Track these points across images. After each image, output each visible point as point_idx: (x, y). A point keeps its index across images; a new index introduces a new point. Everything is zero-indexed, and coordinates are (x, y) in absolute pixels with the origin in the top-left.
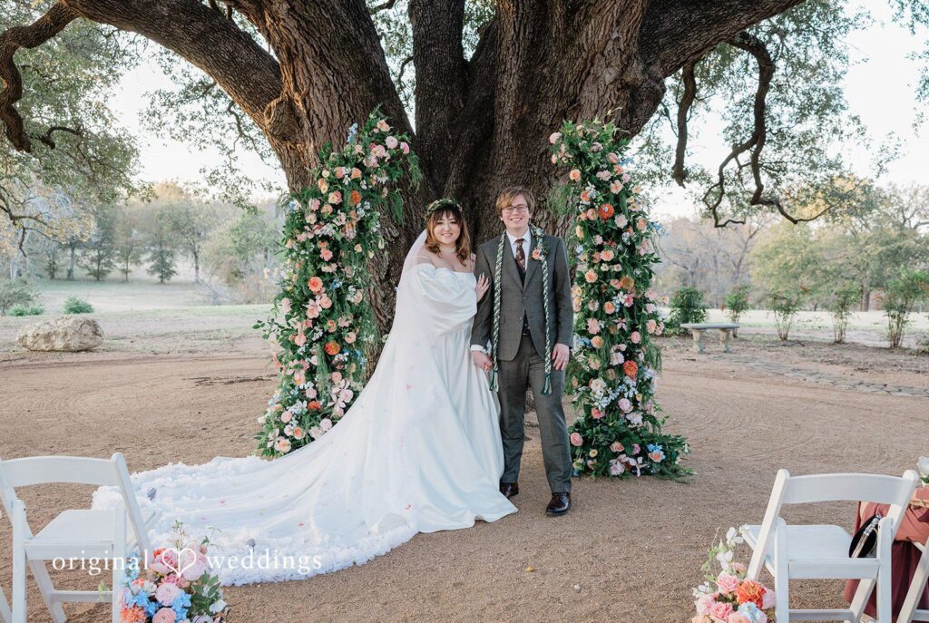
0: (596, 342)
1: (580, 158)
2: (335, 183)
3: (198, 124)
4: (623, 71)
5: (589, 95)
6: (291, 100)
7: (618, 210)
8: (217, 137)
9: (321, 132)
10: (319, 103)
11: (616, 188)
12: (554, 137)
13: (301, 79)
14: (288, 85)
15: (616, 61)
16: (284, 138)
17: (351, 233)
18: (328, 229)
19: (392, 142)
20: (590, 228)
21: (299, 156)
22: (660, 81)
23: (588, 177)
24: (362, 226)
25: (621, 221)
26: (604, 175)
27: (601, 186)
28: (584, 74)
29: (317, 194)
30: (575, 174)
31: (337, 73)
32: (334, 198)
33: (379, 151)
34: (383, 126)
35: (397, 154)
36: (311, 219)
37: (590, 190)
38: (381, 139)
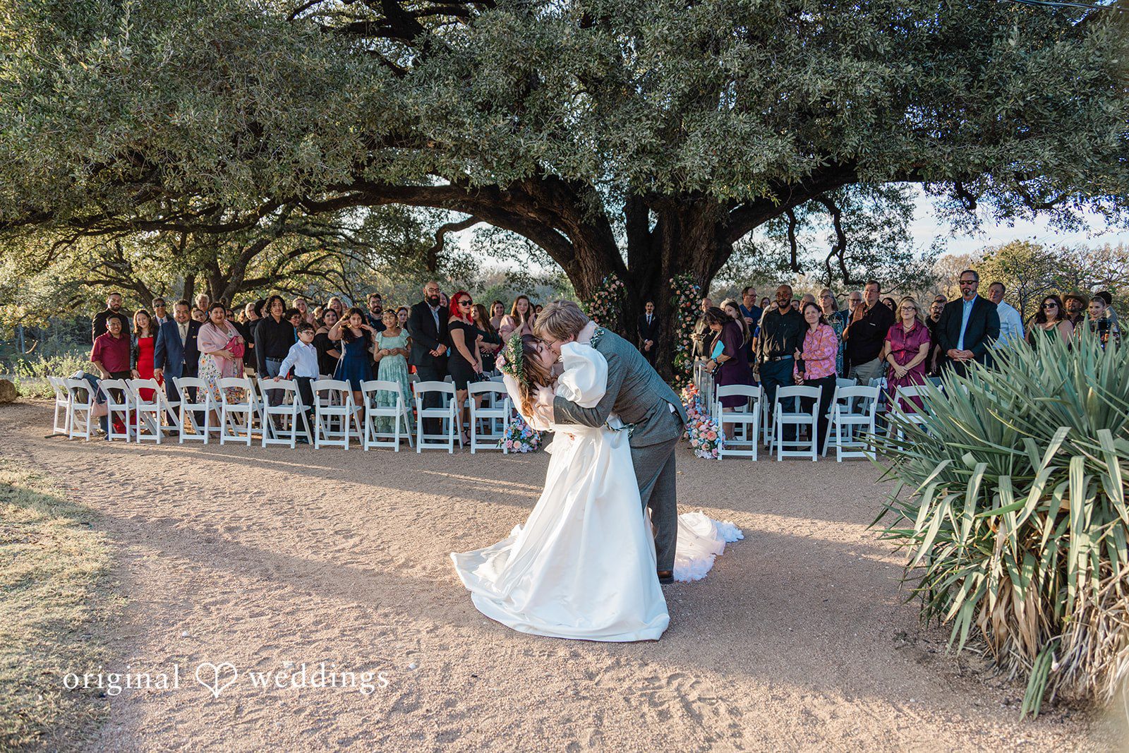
0: (686, 348)
1: (680, 287)
2: (600, 297)
3: (502, 246)
4: (709, 245)
5: (696, 255)
6: (578, 261)
7: (692, 304)
8: (512, 253)
9: (590, 274)
10: (589, 263)
11: (692, 296)
12: (671, 280)
13: (582, 254)
14: (577, 257)
15: (706, 242)
16: (575, 275)
17: (605, 313)
18: (597, 312)
19: (618, 283)
20: (684, 310)
21: (580, 281)
22: (730, 245)
23: (683, 293)
24: (608, 311)
25: (694, 307)
26: (687, 292)
27: (687, 296)
28: (692, 248)
29: (594, 301)
30: (678, 292)
31: (596, 251)
32: (599, 302)
33: (613, 286)
34: (615, 277)
35: (619, 287)
36: (592, 309)
37: (683, 297)
38: (614, 282)
